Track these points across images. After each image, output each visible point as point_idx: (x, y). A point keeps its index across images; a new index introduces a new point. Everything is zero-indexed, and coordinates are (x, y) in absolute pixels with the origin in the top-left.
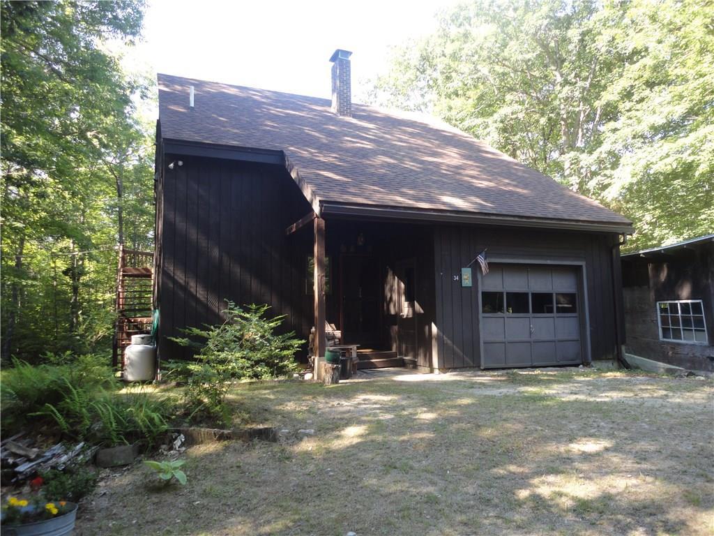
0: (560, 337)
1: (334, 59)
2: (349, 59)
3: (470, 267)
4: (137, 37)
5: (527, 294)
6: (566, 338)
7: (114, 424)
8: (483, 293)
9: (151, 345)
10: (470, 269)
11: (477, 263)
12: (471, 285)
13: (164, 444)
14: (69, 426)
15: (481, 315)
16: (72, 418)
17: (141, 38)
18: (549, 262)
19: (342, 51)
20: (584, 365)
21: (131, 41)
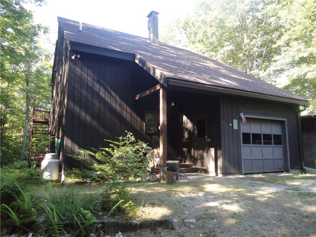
0: (275, 157)
1: (149, 16)
2: (157, 16)
3: (237, 119)
4: (43, 3)
5: (260, 135)
6: (278, 158)
7: (56, 219)
8: (243, 133)
9: (57, 159)
10: (237, 120)
11: (240, 117)
12: (237, 129)
13: (92, 232)
14: (20, 220)
15: (242, 145)
16: (22, 214)
17: (45, 3)
18: (271, 118)
19: (154, 12)
20: (286, 172)
21: (39, 4)
